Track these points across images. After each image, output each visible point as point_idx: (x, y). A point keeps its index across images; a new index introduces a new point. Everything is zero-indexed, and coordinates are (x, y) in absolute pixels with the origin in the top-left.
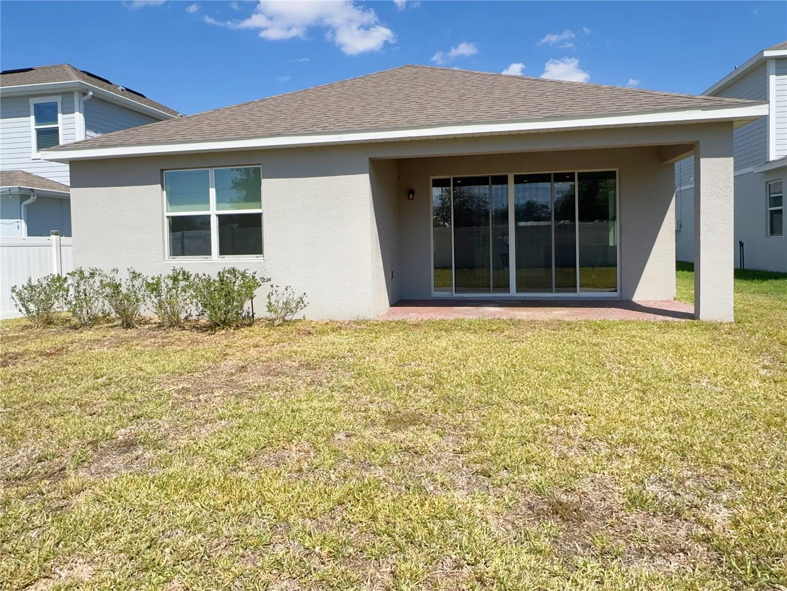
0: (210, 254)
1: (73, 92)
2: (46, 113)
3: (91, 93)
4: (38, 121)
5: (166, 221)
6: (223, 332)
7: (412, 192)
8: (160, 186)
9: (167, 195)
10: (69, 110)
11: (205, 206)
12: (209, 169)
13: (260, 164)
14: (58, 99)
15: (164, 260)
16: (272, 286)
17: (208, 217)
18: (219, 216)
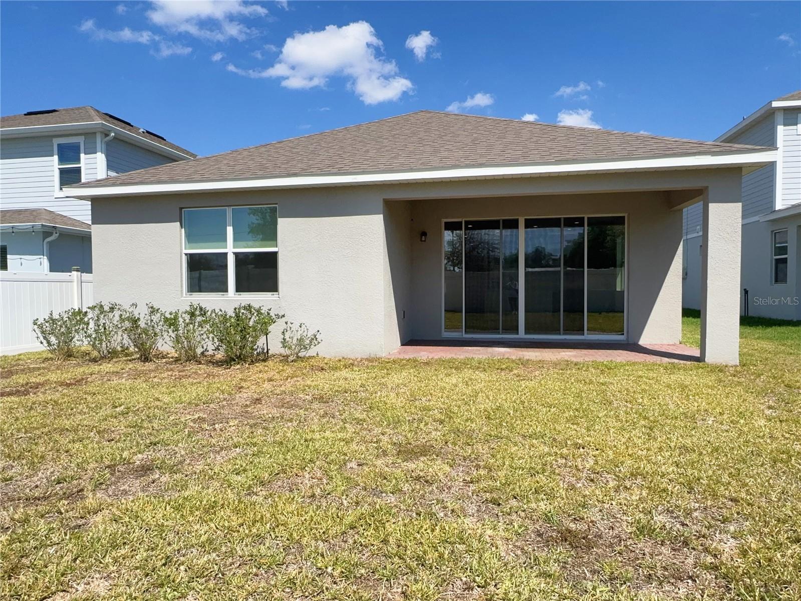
0: (226, 291)
1: (95, 133)
2: (69, 153)
3: (113, 134)
4: (62, 160)
5: (184, 258)
6: (238, 366)
7: (424, 234)
8: (178, 224)
9: (185, 233)
10: (91, 151)
11: (223, 244)
12: (227, 208)
13: (276, 204)
14: (81, 140)
15: (182, 296)
16: (286, 323)
17: (226, 254)
18: (237, 255)
